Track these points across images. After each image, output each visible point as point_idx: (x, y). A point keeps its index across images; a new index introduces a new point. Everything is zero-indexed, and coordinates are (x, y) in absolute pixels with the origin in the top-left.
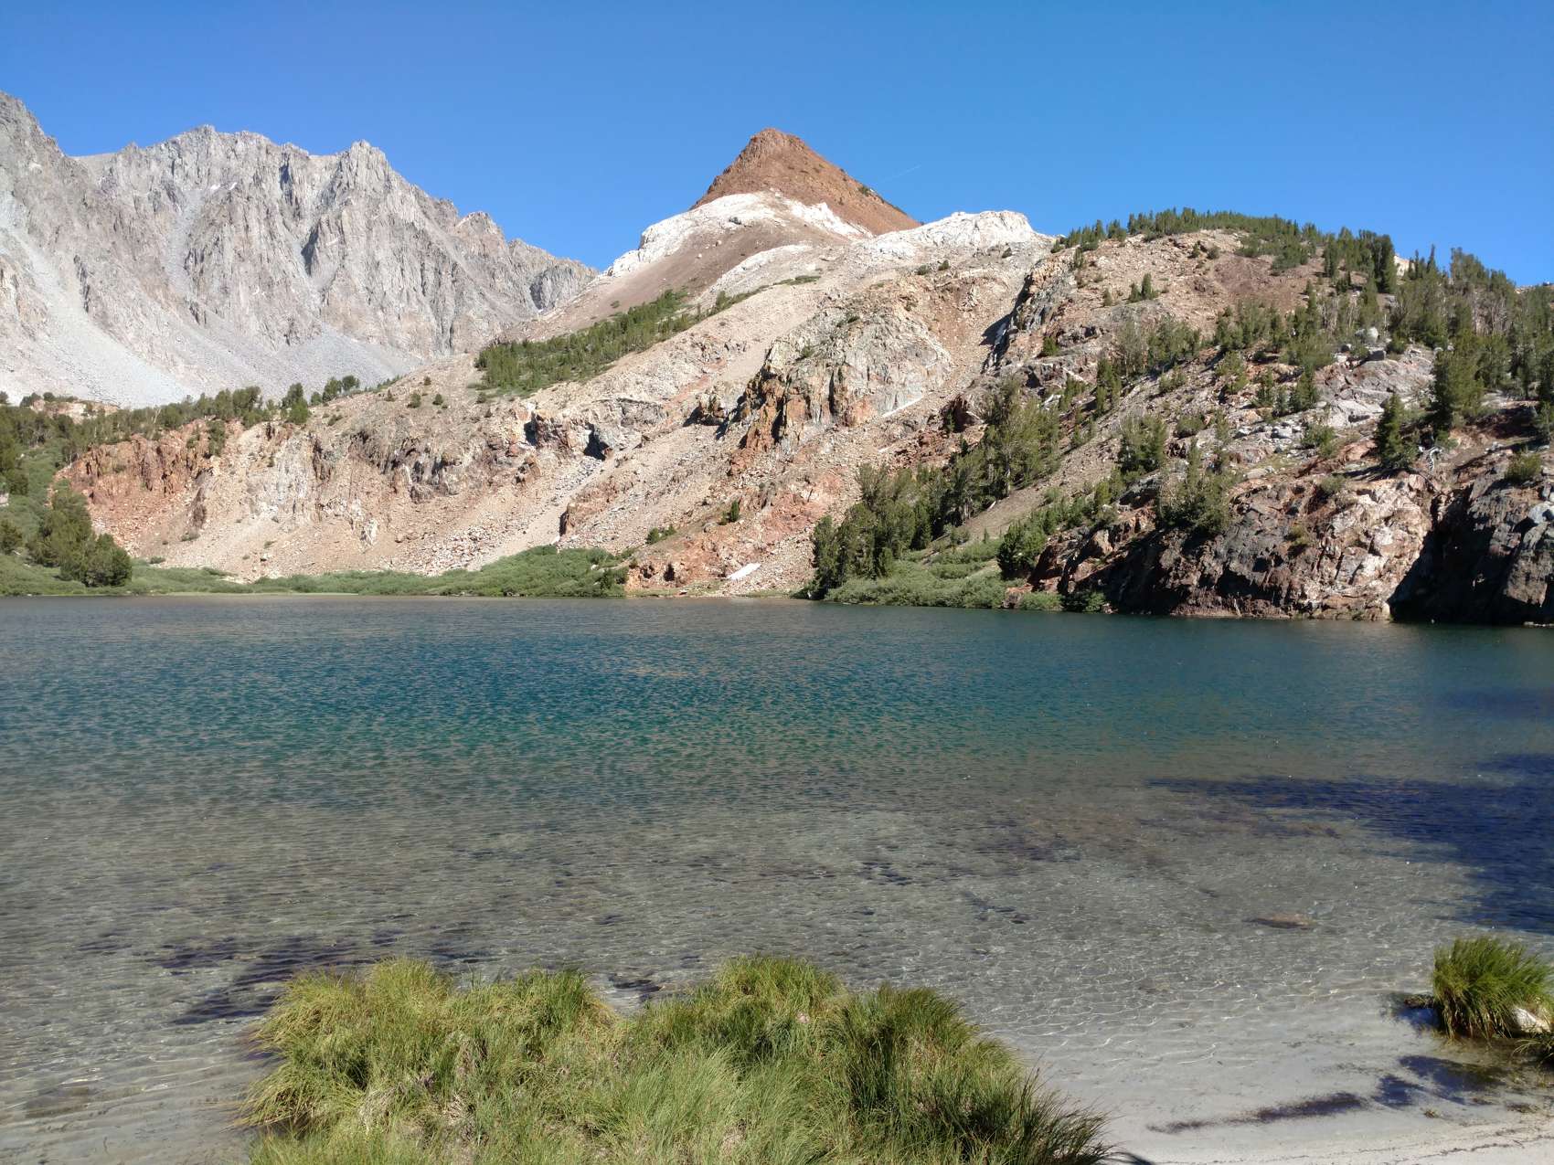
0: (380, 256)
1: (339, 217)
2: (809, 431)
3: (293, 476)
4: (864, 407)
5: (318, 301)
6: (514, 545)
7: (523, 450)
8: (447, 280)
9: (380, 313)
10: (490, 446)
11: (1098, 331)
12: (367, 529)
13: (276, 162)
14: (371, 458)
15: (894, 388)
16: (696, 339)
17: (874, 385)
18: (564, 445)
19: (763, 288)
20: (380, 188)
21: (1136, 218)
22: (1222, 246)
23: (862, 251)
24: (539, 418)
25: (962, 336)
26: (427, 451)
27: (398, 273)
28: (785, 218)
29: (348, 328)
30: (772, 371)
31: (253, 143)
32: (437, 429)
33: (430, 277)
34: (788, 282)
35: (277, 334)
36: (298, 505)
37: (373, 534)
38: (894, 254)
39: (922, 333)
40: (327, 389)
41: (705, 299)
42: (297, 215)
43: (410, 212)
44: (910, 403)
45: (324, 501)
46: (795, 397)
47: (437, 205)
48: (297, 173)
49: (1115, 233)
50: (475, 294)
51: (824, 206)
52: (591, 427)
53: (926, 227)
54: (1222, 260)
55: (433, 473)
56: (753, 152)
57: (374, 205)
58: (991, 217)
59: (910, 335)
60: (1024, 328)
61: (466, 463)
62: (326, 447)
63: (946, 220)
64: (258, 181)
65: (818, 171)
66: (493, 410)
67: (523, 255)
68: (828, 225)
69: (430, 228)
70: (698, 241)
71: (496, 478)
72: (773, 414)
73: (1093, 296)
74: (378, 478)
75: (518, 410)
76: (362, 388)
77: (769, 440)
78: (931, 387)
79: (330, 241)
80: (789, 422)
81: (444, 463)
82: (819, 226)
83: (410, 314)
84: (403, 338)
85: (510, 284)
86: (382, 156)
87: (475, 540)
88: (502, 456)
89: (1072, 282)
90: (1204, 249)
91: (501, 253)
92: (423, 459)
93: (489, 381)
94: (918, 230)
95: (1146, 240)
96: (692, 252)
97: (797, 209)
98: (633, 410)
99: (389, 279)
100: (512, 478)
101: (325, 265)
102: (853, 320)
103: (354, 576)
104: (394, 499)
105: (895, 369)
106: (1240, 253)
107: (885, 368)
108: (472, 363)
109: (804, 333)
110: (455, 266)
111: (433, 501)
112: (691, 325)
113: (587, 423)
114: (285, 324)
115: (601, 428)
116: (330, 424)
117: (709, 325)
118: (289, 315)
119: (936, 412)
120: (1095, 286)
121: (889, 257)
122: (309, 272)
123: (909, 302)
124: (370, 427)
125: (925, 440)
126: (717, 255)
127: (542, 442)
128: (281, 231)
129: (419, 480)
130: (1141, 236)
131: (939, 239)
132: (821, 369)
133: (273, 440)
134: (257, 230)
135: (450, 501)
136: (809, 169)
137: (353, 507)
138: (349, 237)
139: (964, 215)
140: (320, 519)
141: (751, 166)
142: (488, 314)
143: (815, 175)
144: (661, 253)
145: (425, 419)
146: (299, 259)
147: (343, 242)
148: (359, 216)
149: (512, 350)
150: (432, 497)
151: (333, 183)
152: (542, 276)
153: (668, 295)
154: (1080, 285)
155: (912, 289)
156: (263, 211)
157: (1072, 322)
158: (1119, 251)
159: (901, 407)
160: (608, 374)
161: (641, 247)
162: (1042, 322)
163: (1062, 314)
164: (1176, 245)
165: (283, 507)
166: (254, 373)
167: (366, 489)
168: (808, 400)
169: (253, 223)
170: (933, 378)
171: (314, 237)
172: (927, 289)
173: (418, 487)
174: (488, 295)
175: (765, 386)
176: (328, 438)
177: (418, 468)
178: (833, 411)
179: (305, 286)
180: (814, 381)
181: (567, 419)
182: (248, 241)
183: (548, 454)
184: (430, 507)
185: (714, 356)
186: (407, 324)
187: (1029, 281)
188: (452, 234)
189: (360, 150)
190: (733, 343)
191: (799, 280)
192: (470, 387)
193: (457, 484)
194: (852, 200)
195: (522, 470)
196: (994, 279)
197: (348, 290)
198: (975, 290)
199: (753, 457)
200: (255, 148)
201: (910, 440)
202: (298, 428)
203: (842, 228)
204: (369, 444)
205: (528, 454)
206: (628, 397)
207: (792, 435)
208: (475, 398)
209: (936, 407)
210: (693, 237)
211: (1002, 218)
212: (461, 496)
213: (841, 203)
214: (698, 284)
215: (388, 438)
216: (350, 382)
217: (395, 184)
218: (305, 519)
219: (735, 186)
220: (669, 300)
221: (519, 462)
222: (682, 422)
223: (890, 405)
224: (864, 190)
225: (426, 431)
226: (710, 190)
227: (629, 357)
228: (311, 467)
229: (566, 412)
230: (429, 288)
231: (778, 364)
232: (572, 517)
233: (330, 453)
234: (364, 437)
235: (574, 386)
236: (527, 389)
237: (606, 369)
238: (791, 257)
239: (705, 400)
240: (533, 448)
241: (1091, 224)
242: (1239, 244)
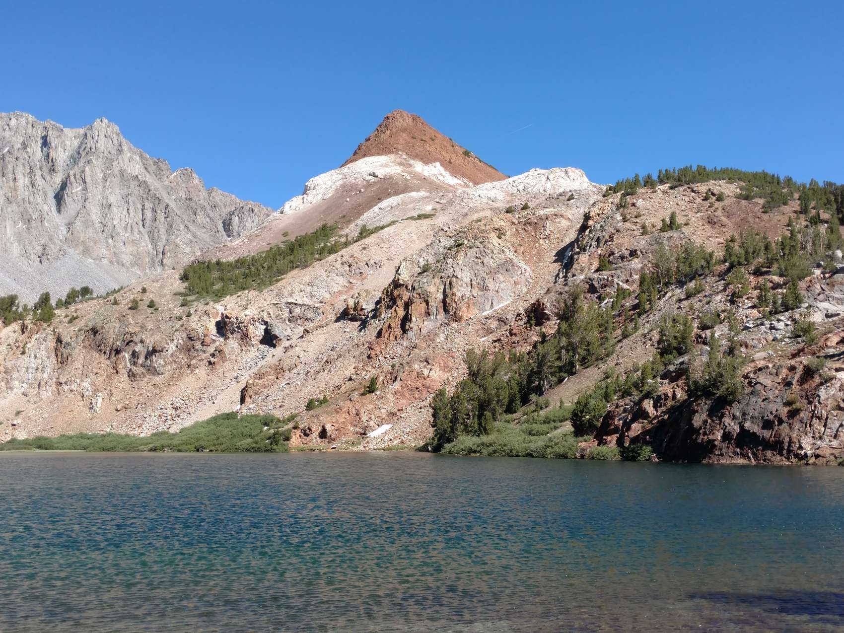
0: (112, 199)
1: (83, 171)
2: (428, 325)
3: (40, 361)
4: (468, 307)
5: (65, 233)
6: (206, 413)
7: (214, 341)
8: (161, 216)
9: (110, 241)
10: (190, 338)
11: (639, 253)
12: (94, 401)
13: (39, 133)
14: (99, 347)
15: (491, 293)
16: (344, 259)
17: (476, 292)
18: (245, 337)
19: (393, 222)
20: (114, 151)
21: (664, 172)
22: (726, 192)
23: (465, 196)
24: (227, 317)
25: (540, 257)
26: (142, 342)
27: (125, 212)
28: (410, 173)
29: (86, 251)
30: (401, 282)
31: (22, 120)
32: (150, 325)
33: (149, 214)
34: (412, 218)
35: (33, 256)
36: (43, 383)
37: (99, 405)
38: (489, 198)
39: (511, 255)
40: (68, 296)
41: (352, 230)
42: (53, 170)
43: (136, 168)
44: (502, 305)
45: (63, 380)
46: (417, 301)
47: (155, 163)
48: (53, 141)
49: (649, 183)
50: (182, 226)
51: (438, 164)
52: (266, 323)
53: (511, 179)
54: (726, 202)
55: (146, 358)
56: (386, 126)
57: (109, 162)
58: (559, 172)
59: (502, 256)
60: (585, 250)
61: (170, 351)
62: (66, 339)
63: (526, 174)
64: (25, 146)
65: (433, 140)
66: (192, 311)
67: (217, 199)
68: (441, 178)
69: (149, 179)
70: (346, 189)
71: (193, 362)
72: (401, 313)
73: (635, 228)
74: (103, 363)
75: (211, 311)
76: (94, 295)
77: (399, 332)
78: (517, 293)
79: (76, 189)
80: (414, 319)
81: (154, 351)
82: (434, 179)
83: (133, 241)
84: (126, 259)
85: (208, 219)
86: (116, 128)
87: (176, 409)
88: (198, 345)
89: (619, 217)
90: (713, 194)
91: (202, 197)
92: (138, 348)
93: (190, 290)
94: (506, 182)
95: (671, 188)
96: (342, 197)
97: (419, 167)
98: (298, 311)
99: (118, 216)
100: (205, 362)
101: (72, 204)
102: (459, 245)
103: (82, 436)
104: (116, 378)
105: (491, 280)
106: (739, 197)
107: (483, 279)
108: (178, 277)
109: (424, 254)
110: (167, 207)
111: (145, 379)
112: (341, 249)
113: (263, 321)
114: (39, 249)
115: (273, 323)
116: (70, 322)
117: (354, 249)
118: (42, 242)
119: (522, 311)
120: (635, 220)
121: (485, 200)
122: (59, 211)
123: (500, 233)
124: (100, 324)
125: (514, 331)
126: (360, 199)
127: (229, 334)
128: (40, 182)
129: (135, 364)
130: (668, 185)
131: (521, 188)
132: (437, 280)
133: (26, 334)
134: (22, 181)
135: (158, 379)
136: (427, 138)
137: (84, 384)
138: (89, 185)
139: (539, 171)
140: (59, 393)
141: (385, 136)
142: (191, 241)
143: (431, 143)
144: (319, 197)
145: (141, 319)
146: (52, 202)
147: (85, 189)
148: (98, 170)
149: (208, 267)
150: (145, 376)
151: (79, 147)
152: (231, 214)
153: (324, 227)
154: (625, 220)
155: (502, 223)
156: (27, 167)
157: (619, 246)
158: (652, 195)
159: (496, 308)
160: (279, 284)
161: (304, 193)
162: (598, 246)
163: (612, 241)
164: (693, 191)
165: (31, 385)
166: (14, 284)
167: (95, 371)
168: (427, 303)
169: (19, 176)
170: (519, 287)
171: (64, 186)
172: (513, 223)
173: (134, 368)
174: (191, 227)
175: (396, 293)
176: (68, 333)
177: (134, 355)
178: (446, 311)
179: (56, 221)
180: (432, 289)
181: (248, 318)
182: (15, 189)
183: (233, 343)
184: (142, 384)
185: (358, 271)
186: (130, 248)
187: (587, 217)
188: (166, 183)
189: (100, 125)
190: (372, 262)
191: (420, 217)
192: (175, 294)
193: (164, 366)
194: (458, 160)
195: (213, 355)
196: (562, 216)
197: (88, 224)
198: (548, 224)
199: (386, 344)
200: (24, 124)
201: (503, 331)
202: (45, 325)
203: (450, 180)
204: (98, 337)
205: (218, 343)
206: (294, 301)
207: (415, 328)
208: (180, 302)
209: (522, 307)
210: (342, 186)
211: (566, 173)
212: (166, 376)
213: (450, 162)
214: (347, 219)
215: (112, 333)
216: (86, 291)
217: (125, 148)
218: (47, 394)
219: (374, 150)
220: (325, 231)
221: (211, 350)
222: (333, 319)
223: (488, 306)
224: (467, 153)
225: (142, 327)
226: (355, 153)
227: (295, 272)
228: (54, 352)
229: (247, 312)
230: (148, 222)
231: (405, 276)
232: (249, 390)
233: (68, 344)
234: (95, 331)
235: (254, 293)
236: (219, 296)
237: (278, 281)
238: (413, 201)
239: (351, 303)
240: (222, 339)
241: (631, 177)
242: (738, 191)
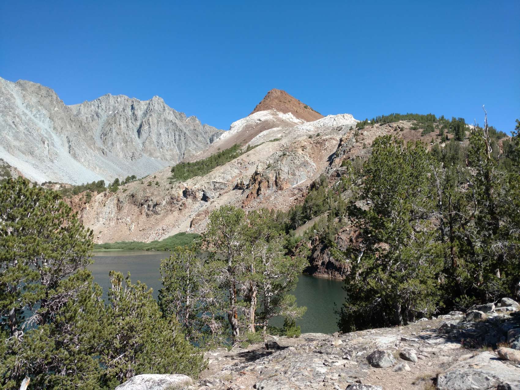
0: (161, 131)
1: (149, 120)
2: (268, 192)
3: (110, 209)
4: (286, 183)
5: (142, 147)
6: (175, 232)
7: (182, 199)
8: (182, 138)
9: (161, 150)
10: (172, 198)
11: (360, 157)
12: (131, 227)
13: (130, 103)
14: (135, 203)
15: (297, 177)
16: (239, 161)
17: (290, 176)
18: (195, 197)
19: (263, 143)
20: (162, 110)
22: (405, 126)
23: (297, 129)
24: (187, 189)
25: (321, 159)
26: (152, 200)
27: (167, 137)
28: (276, 118)
29: (151, 155)
30: (258, 172)
31: (123, 98)
32: (156, 193)
33: (177, 137)
34: (271, 141)
35: (128, 157)
36: (111, 219)
37: (133, 228)
38: (307, 130)
39: (307, 159)
40: (126, 180)
41: (244, 148)
42: (136, 120)
43: (171, 117)
44: (302, 182)
45: (119, 218)
46: (264, 181)
47: (180, 114)
48: (136, 107)
49: (373, 122)
50: (191, 142)
51: (290, 113)
52: (204, 191)
53: (318, 120)
54: (405, 131)
55: (153, 207)
56: (268, 97)
57: (159, 115)
58: (340, 116)
59: (303, 159)
60: (338, 156)
61: (163, 204)
62: (121, 200)
63: (325, 118)
64: (124, 110)
65: (289, 102)
66: (174, 186)
67: (207, 129)
68: (291, 120)
69: (177, 121)
70: (248, 127)
71: (173, 209)
72: (257, 187)
73: (361, 145)
74: (136, 209)
75: (181, 186)
76: (137, 179)
77: (256, 195)
78: (309, 176)
79: (146, 127)
80: (262, 189)
81: (157, 204)
82: (288, 120)
83: (171, 149)
84: (168, 157)
85: (203, 138)
86: (162, 100)
87: (163, 230)
88: (175, 202)
89: (354, 140)
90: (399, 128)
91: (200, 129)
92: (150, 203)
93: (174, 177)
94: (315, 122)
95: (381, 125)
96: (245, 131)
97: (281, 115)
98: (217, 185)
99: (164, 139)
100: (178, 209)
101: (144, 135)
102: (284, 155)
103: (124, 243)
104: (141, 216)
105: (297, 171)
106: (412, 129)
107: (294, 170)
109: (269, 159)
110: (185, 133)
111: (153, 217)
112: (238, 156)
113: (202, 190)
114: (131, 154)
115: (206, 191)
116: (123, 192)
117: (244, 156)
118: (132, 151)
119: (309, 186)
120: (361, 141)
121: (305, 131)
122: (139, 137)
123: (304, 148)
124: (135, 193)
125: (304, 195)
126: (253, 132)
127: (188, 196)
128: (130, 125)
129: (149, 210)
130: (379, 124)
131: (322, 124)
132: (273, 171)
133: (106, 197)
134: (123, 125)
135: (158, 216)
136: (286, 101)
137: (127, 219)
138: (151, 126)
139: (331, 116)
140: (117, 223)
141: (267, 102)
142: (195, 148)
143: (289, 103)
144: (235, 131)
145: (152, 190)
146: (136, 134)
147: (150, 127)
148: (155, 119)
149: (184, 166)
150: (153, 215)
151: (147, 109)
152: (213, 135)
153: (235, 146)
154: (357, 141)
155: (306, 143)
156: (125, 119)
157: (352, 154)
158: (371, 129)
159: (299, 183)
160: (210, 173)
161: (230, 129)
162: (344, 154)
163: (350, 152)
164: (390, 127)
165: (106, 220)
166: (120, 170)
167: (132, 213)
168: (268, 182)
169: (122, 123)
170: (309, 173)
171: (141, 126)
172: (311, 143)
173: (149, 212)
174: (196, 142)
175: (256, 177)
176: (122, 196)
177: (149, 206)
178: (277, 185)
179: (138, 142)
180: (270, 175)
181: (196, 189)
182: (120, 129)
183: (190, 200)
184: (151, 219)
185: (244, 166)
186: (170, 153)
187: (341, 140)
188: (185, 123)
189: (156, 99)
190: (251, 162)
191: (275, 140)
192: (168, 179)
193: (160, 211)
194: (300, 111)
195: (181, 206)
196: (334, 139)
197: (151, 143)
198: (327, 143)
199: (250, 201)
200: (123, 100)
201: (300, 195)
202: (114, 193)
203: (296, 120)
204: (134, 198)
205: (183, 200)
206: (216, 181)
207: (263, 193)
208: (169, 182)
209: (309, 183)
210: (246, 126)
211: (343, 116)
212: (161, 215)
213: (297, 112)
214: (245, 141)
215: (140, 197)
216: (133, 177)
217: (166, 108)
218: (113, 224)
219: (262, 108)
220: (235, 147)
221: (180, 203)
222: (232, 189)
223: (295, 183)
224: (306, 107)
225: (152, 194)
226: (255, 110)
227: (218, 167)
228: (116, 206)
229: (196, 186)
230: (177, 141)
231: (260, 170)
232: (194, 222)
233: (122, 202)
234: (133, 196)
235: (200, 177)
236: (185, 179)
237: (210, 172)
238: (274, 132)
239: (239, 181)
240: (185, 199)
242: (412, 125)
